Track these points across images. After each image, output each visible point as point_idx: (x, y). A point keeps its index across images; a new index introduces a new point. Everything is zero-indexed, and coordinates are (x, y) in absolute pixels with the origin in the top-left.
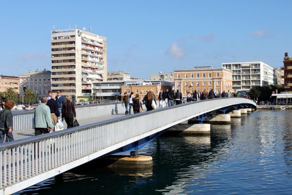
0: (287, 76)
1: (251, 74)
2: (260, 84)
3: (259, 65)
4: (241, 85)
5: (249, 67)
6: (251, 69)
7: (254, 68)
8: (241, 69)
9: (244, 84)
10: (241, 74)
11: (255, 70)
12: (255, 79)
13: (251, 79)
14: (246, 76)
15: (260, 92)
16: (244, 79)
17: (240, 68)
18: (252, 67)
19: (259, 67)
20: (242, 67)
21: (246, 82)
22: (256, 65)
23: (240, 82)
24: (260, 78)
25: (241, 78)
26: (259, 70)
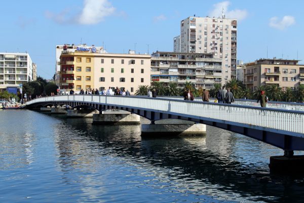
0: (65, 72)
1: (16, 67)
2: (26, 79)
3: (26, 57)
4: (4, 80)
5: (14, 59)
6: (16, 61)
7: (20, 60)
8: (4, 61)
9: (8, 79)
10: (4, 67)
11: (21, 63)
12: (21, 73)
13: (16, 73)
14: (10, 69)
15: (34, 89)
16: (8, 73)
17: (3, 59)
18: (18, 60)
19: (26, 60)
20: (6, 59)
21: (9, 76)
22: (22, 57)
23: (3, 76)
24: (26, 73)
25: (4, 71)
26: (26, 63)
